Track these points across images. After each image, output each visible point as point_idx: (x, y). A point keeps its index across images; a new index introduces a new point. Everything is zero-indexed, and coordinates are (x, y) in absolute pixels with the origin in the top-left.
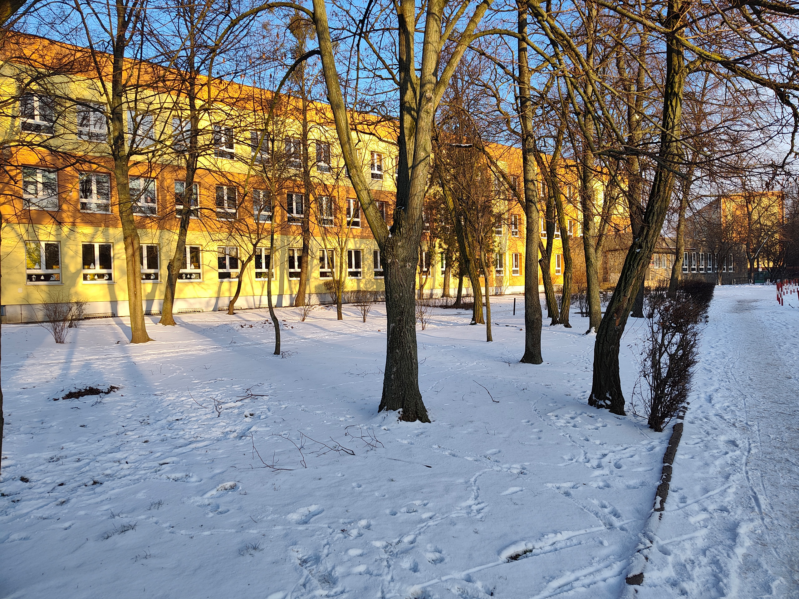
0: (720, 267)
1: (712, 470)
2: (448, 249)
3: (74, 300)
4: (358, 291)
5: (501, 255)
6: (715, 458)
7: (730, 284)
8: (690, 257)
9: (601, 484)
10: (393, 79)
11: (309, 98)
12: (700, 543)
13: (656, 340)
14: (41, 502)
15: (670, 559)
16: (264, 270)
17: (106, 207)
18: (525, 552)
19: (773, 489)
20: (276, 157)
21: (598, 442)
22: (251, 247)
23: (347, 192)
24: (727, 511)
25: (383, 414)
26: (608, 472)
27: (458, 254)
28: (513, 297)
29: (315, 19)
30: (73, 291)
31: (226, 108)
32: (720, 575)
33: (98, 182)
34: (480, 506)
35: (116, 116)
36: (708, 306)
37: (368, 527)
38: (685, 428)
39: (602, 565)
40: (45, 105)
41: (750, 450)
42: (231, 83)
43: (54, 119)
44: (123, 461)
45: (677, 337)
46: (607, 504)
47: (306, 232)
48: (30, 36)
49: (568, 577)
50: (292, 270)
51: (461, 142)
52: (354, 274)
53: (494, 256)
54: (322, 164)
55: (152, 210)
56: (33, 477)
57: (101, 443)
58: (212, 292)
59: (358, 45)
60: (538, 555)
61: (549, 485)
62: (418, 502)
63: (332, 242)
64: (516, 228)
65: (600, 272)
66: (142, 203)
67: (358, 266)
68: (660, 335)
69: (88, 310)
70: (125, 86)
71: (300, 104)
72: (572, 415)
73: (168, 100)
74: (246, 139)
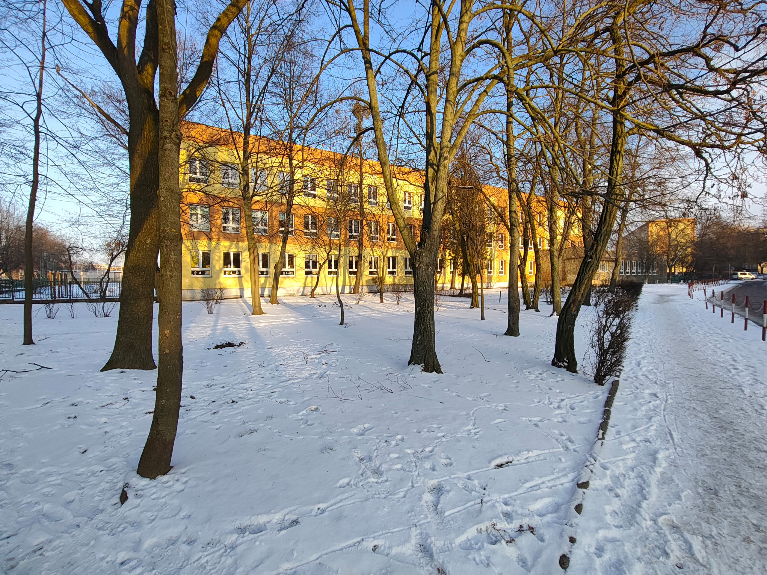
0: (647, 271)
1: (639, 414)
2: (455, 257)
3: (218, 287)
4: (394, 284)
5: (491, 262)
6: (642, 405)
7: (654, 283)
8: (626, 264)
9: (560, 420)
10: (420, 143)
11: (365, 158)
12: (630, 463)
13: (601, 323)
14: (202, 412)
15: (608, 472)
16: (333, 269)
17: (237, 229)
18: (507, 463)
19: (684, 428)
20: (343, 196)
21: (558, 391)
22: (326, 254)
23: (388, 218)
24: (650, 442)
25: (412, 366)
26: (565, 412)
27: (462, 260)
28: (499, 290)
29: (371, 107)
30: (217, 281)
31: (313, 166)
32: (644, 485)
33: (233, 214)
34: (477, 430)
35: (245, 172)
36: (638, 299)
37: (402, 440)
38: (620, 384)
39: (560, 474)
40: (203, 166)
41: (667, 400)
42: (316, 149)
43: (208, 174)
44: (249, 389)
45: (617, 321)
46: (564, 433)
47: (360, 245)
48: (194, 123)
49: (537, 481)
50: (351, 270)
51: (465, 185)
52: (392, 273)
53: (486, 262)
54: (372, 200)
55: (265, 231)
56: (197, 396)
57: (236, 377)
58: (301, 284)
59: (398, 123)
60: (516, 465)
61: (524, 419)
62: (435, 426)
63: (378, 252)
64: (502, 242)
65: (561, 273)
66: (260, 227)
67: (394, 267)
68: (604, 320)
69: (226, 294)
70: (250, 153)
71: (359, 162)
72: (540, 372)
73: (276, 161)
74: (324, 185)
